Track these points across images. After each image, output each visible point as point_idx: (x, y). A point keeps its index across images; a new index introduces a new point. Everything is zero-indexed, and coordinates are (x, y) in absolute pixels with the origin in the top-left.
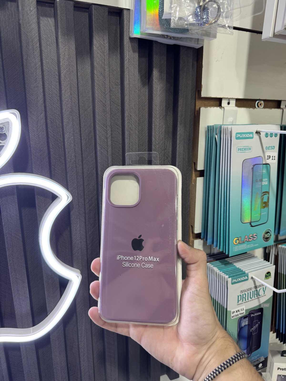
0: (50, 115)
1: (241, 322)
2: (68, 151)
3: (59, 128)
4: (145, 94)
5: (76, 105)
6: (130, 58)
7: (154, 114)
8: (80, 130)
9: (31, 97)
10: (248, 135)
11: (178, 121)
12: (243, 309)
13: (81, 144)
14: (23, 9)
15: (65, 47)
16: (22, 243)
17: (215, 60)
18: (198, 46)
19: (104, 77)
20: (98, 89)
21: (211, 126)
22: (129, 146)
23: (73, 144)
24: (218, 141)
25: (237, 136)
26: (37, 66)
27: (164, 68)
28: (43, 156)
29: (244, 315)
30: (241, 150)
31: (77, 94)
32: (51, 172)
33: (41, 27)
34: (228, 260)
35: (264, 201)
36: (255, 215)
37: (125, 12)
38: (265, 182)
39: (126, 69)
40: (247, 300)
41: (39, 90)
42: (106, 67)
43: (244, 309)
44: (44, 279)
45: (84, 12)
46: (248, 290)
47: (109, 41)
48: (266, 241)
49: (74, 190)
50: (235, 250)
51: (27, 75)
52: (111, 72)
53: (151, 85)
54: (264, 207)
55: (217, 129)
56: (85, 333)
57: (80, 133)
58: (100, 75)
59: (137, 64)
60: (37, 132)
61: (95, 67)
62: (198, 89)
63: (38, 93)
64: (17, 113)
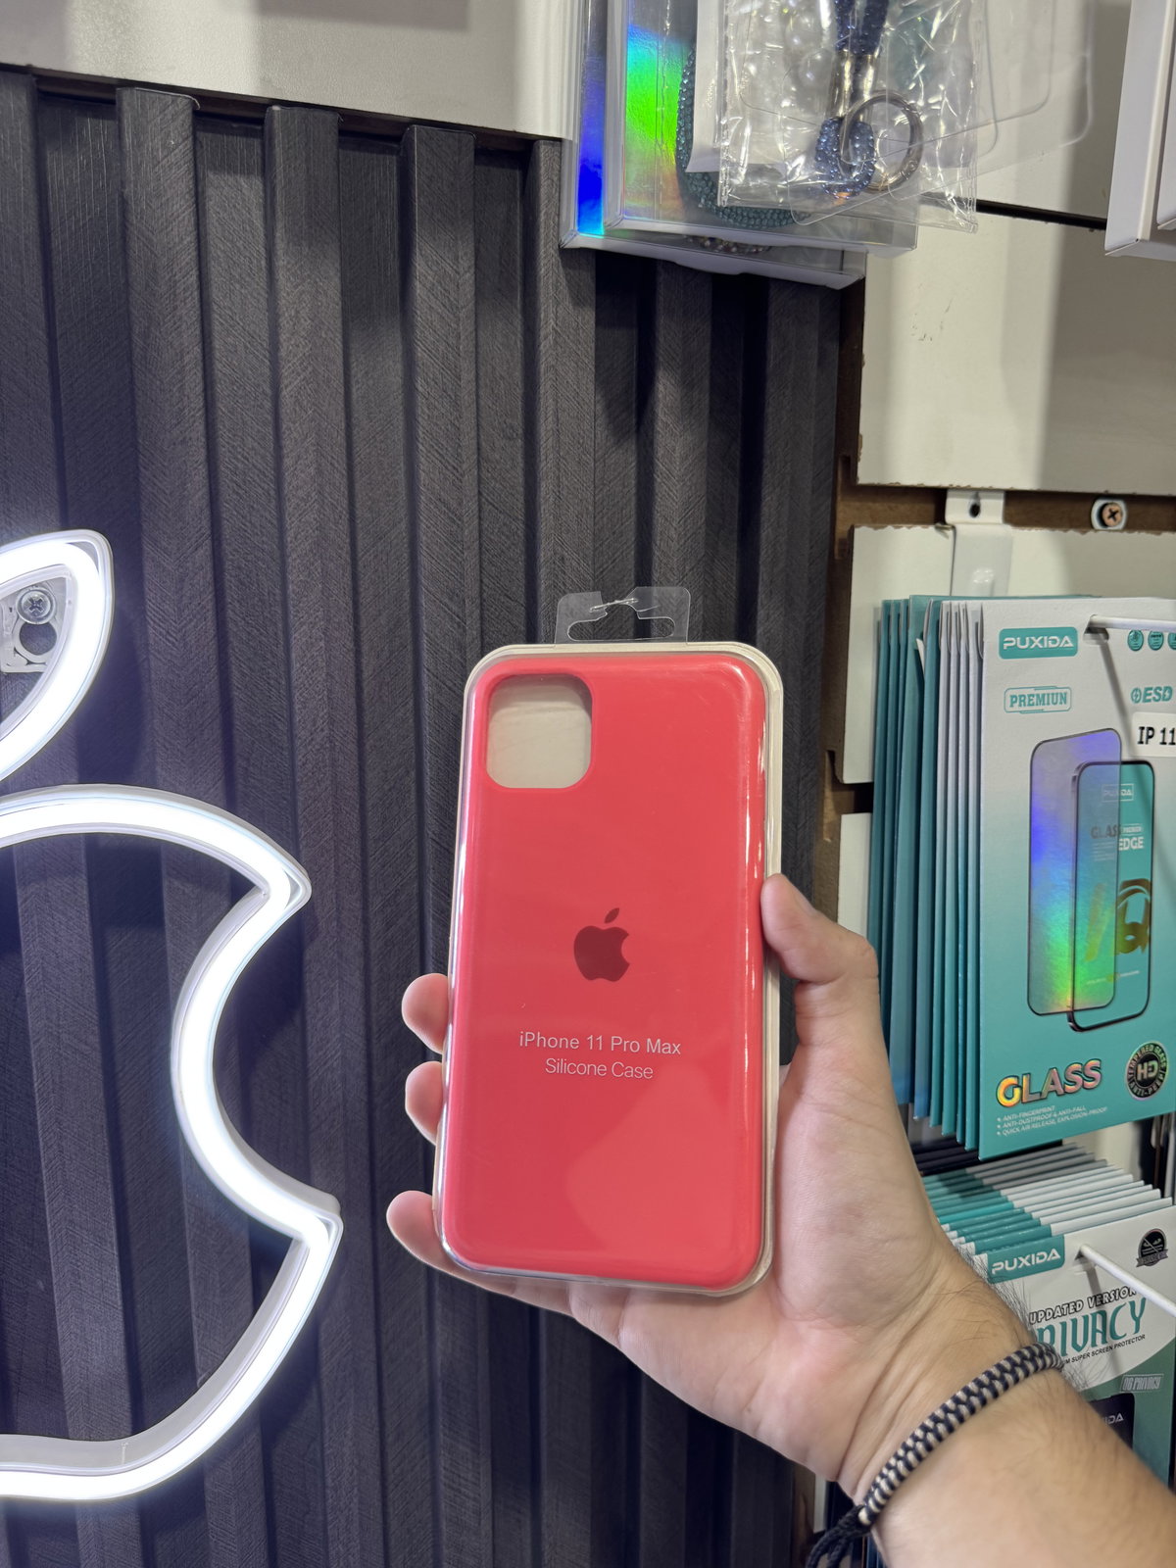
0: (235, 553)
2: (303, 700)
3: (270, 605)
4: (622, 475)
5: (340, 517)
6: (562, 330)
7: (657, 553)
8: (356, 618)
10: (1055, 641)
11: (761, 583)
13: (359, 671)
14: (140, 145)
15: (300, 287)
16: (100, 1075)
17: (913, 335)
18: (840, 281)
19: (456, 404)
20: (430, 452)
21: (897, 604)
23: (325, 669)
24: (928, 662)
25: (1006, 645)
26: (187, 359)
27: (703, 369)
28: (198, 719)
30: (1024, 701)
31: (344, 472)
32: (230, 781)
33: (211, 211)
34: (977, 1176)
35: (1129, 920)
36: (1093, 982)
37: (544, 151)
38: (1131, 838)
39: (546, 371)
41: (191, 453)
42: (464, 365)
44: (188, 1231)
45: (383, 152)
46: (1064, 1310)
47: (476, 264)
48: (1145, 1096)
49: (323, 859)
50: (1006, 1133)
51: (147, 395)
52: (486, 386)
53: (647, 436)
54: (1131, 947)
55: (924, 613)
56: (355, 1471)
57: (352, 629)
58: (440, 397)
59: (592, 353)
60: (179, 619)
61: (417, 365)
62: (845, 453)
63: (186, 465)
64: (99, 543)
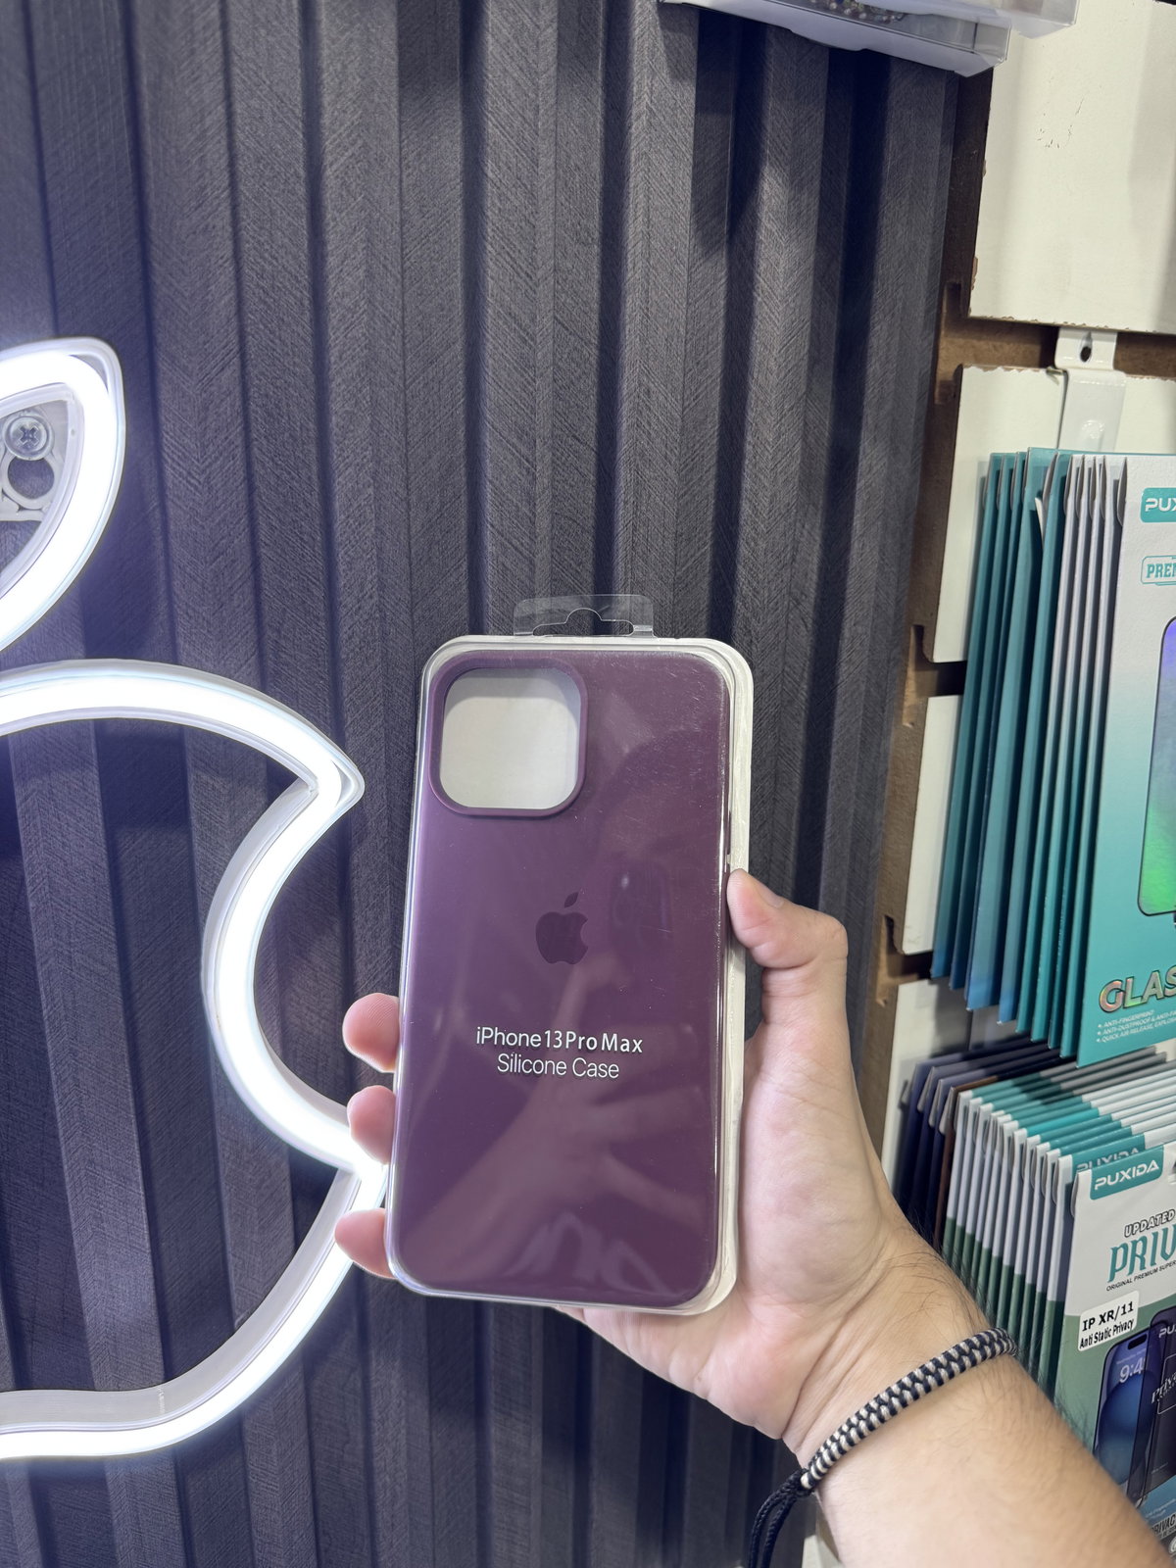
0: (262, 377)
1: (1118, 1363)
2: (348, 559)
3: (304, 443)
4: (710, 293)
5: (393, 333)
6: (657, 109)
7: (754, 387)
8: (406, 455)
9: (173, 280)
11: (864, 429)
12: (1131, 1304)
13: (409, 526)
15: (348, 34)
16: (119, 999)
17: (1039, 140)
18: (970, 66)
21: (1010, 458)
22: (633, 542)
23: (374, 521)
24: (1048, 525)
25: (1148, 506)
26: (208, 121)
27: (814, 167)
28: (227, 580)
29: (1131, 1331)
30: (1161, 571)
31: (399, 276)
32: (261, 657)
39: (638, 159)
40: (1149, 1268)
41: (215, 246)
42: (544, 147)
43: (1135, 1307)
44: (221, 1167)
46: (1156, 1221)
47: (559, 14)
49: (372, 748)
50: (1106, 1039)
51: (158, 167)
53: (744, 246)
55: (1046, 469)
56: (403, 1403)
57: (403, 471)
58: (514, 186)
59: (691, 140)
60: (202, 457)
61: (488, 145)
62: (953, 280)
63: (210, 260)
64: (108, 357)
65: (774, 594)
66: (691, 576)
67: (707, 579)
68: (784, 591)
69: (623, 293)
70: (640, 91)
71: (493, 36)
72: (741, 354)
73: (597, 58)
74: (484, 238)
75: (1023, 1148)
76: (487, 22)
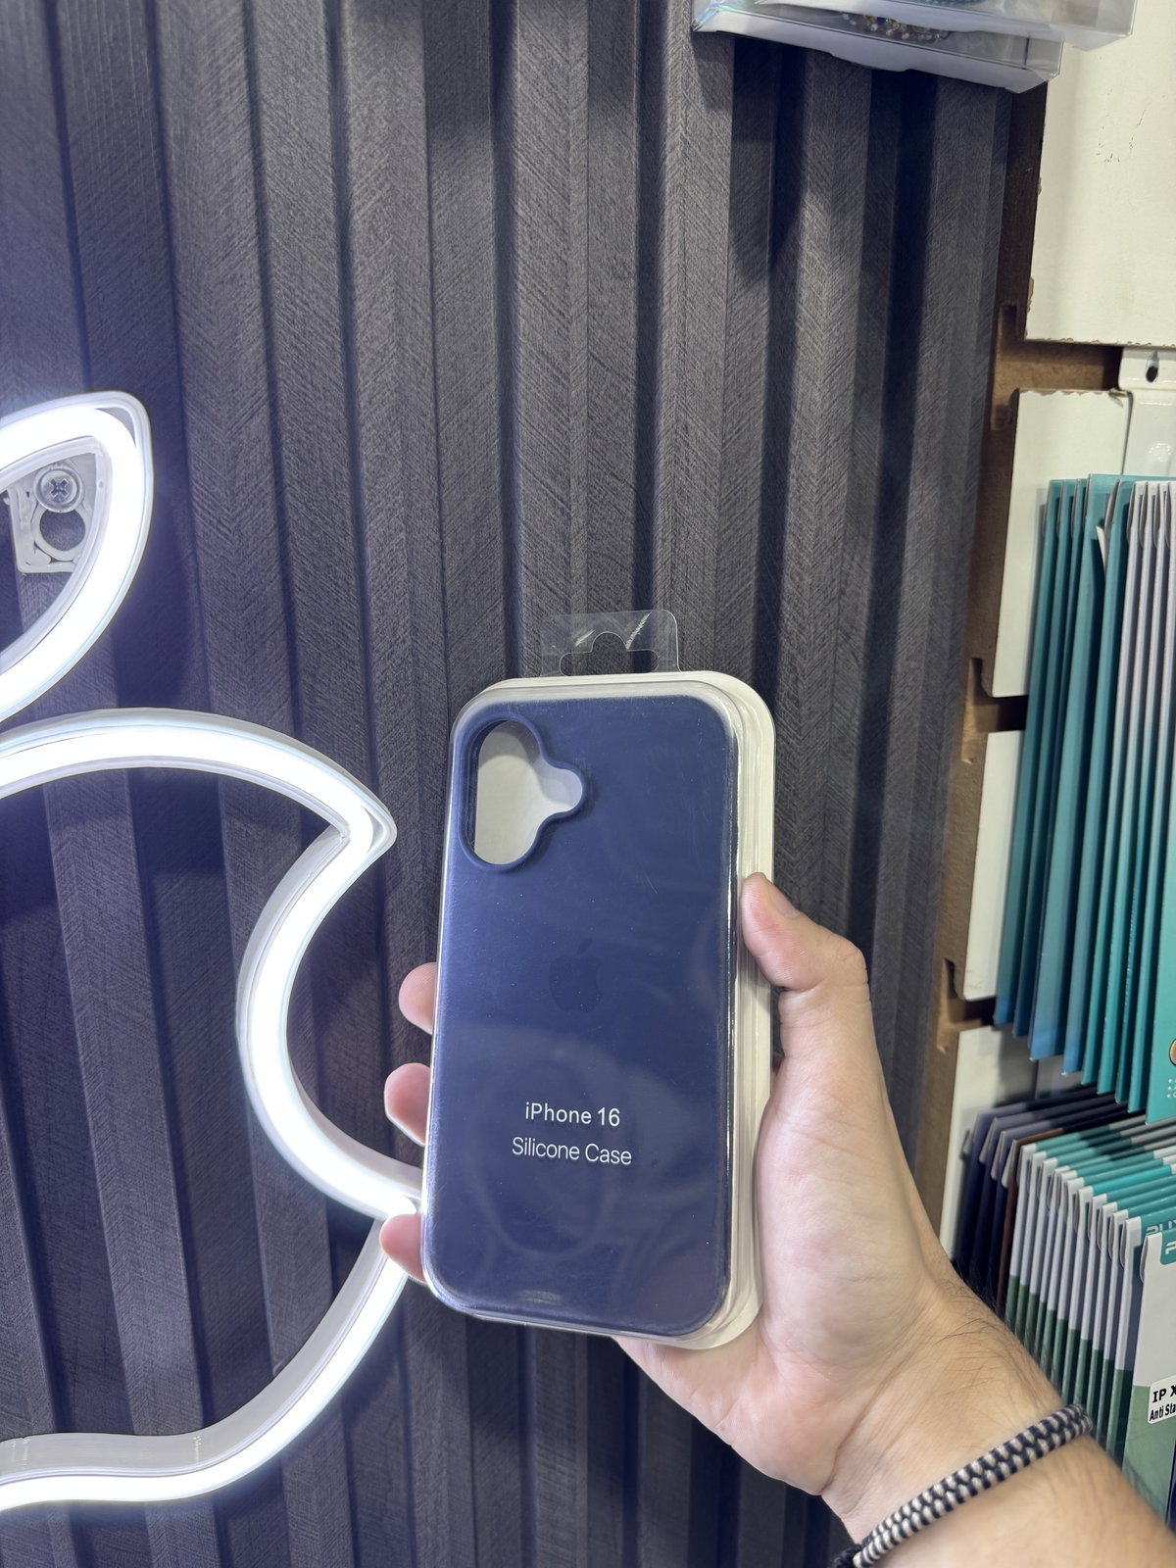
0: (293, 423)
2: (380, 604)
3: (337, 488)
4: (752, 324)
5: (424, 376)
6: (692, 140)
7: (797, 420)
8: (440, 502)
9: (201, 331)
11: (914, 458)
13: (443, 569)
15: (374, 77)
16: (155, 1045)
17: (1098, 154)
18: (1020, 84)
19: (563, 232)
20: (531, 292)
21: (1070, 485)
22: (672, 579)
23: (406, 566)
24: (1111, 556)
26: (235, 171)
27: (857, 192)
28: (259, 627)
31: (428, 318)
32: (295, 703)
39: (673, 192)
41: (242, 295)
42: (574, 182)
44: (258, 1213)
47: (589, 48)
49: (406, 793)
51: (186, 218)
53: (786, 275)
55: (1108, 496)
57: (436, 514)
58: (545, 223)
59: (727, 169)
60: (232, 505)
61: (518, 183)
62: (1009, 302)
63: (238, 310)
64: (136, 409)
65: (820, 629)
66: (734, 612)
67: (751, 615)
68: (831, 627)
69: (659, 327)
70: (673, 122)
71: (521, 73)
72: (783, 386)
73: (632, 90)
74: (515, 276)
75: (1087, 1205)
76: (515, 60)
